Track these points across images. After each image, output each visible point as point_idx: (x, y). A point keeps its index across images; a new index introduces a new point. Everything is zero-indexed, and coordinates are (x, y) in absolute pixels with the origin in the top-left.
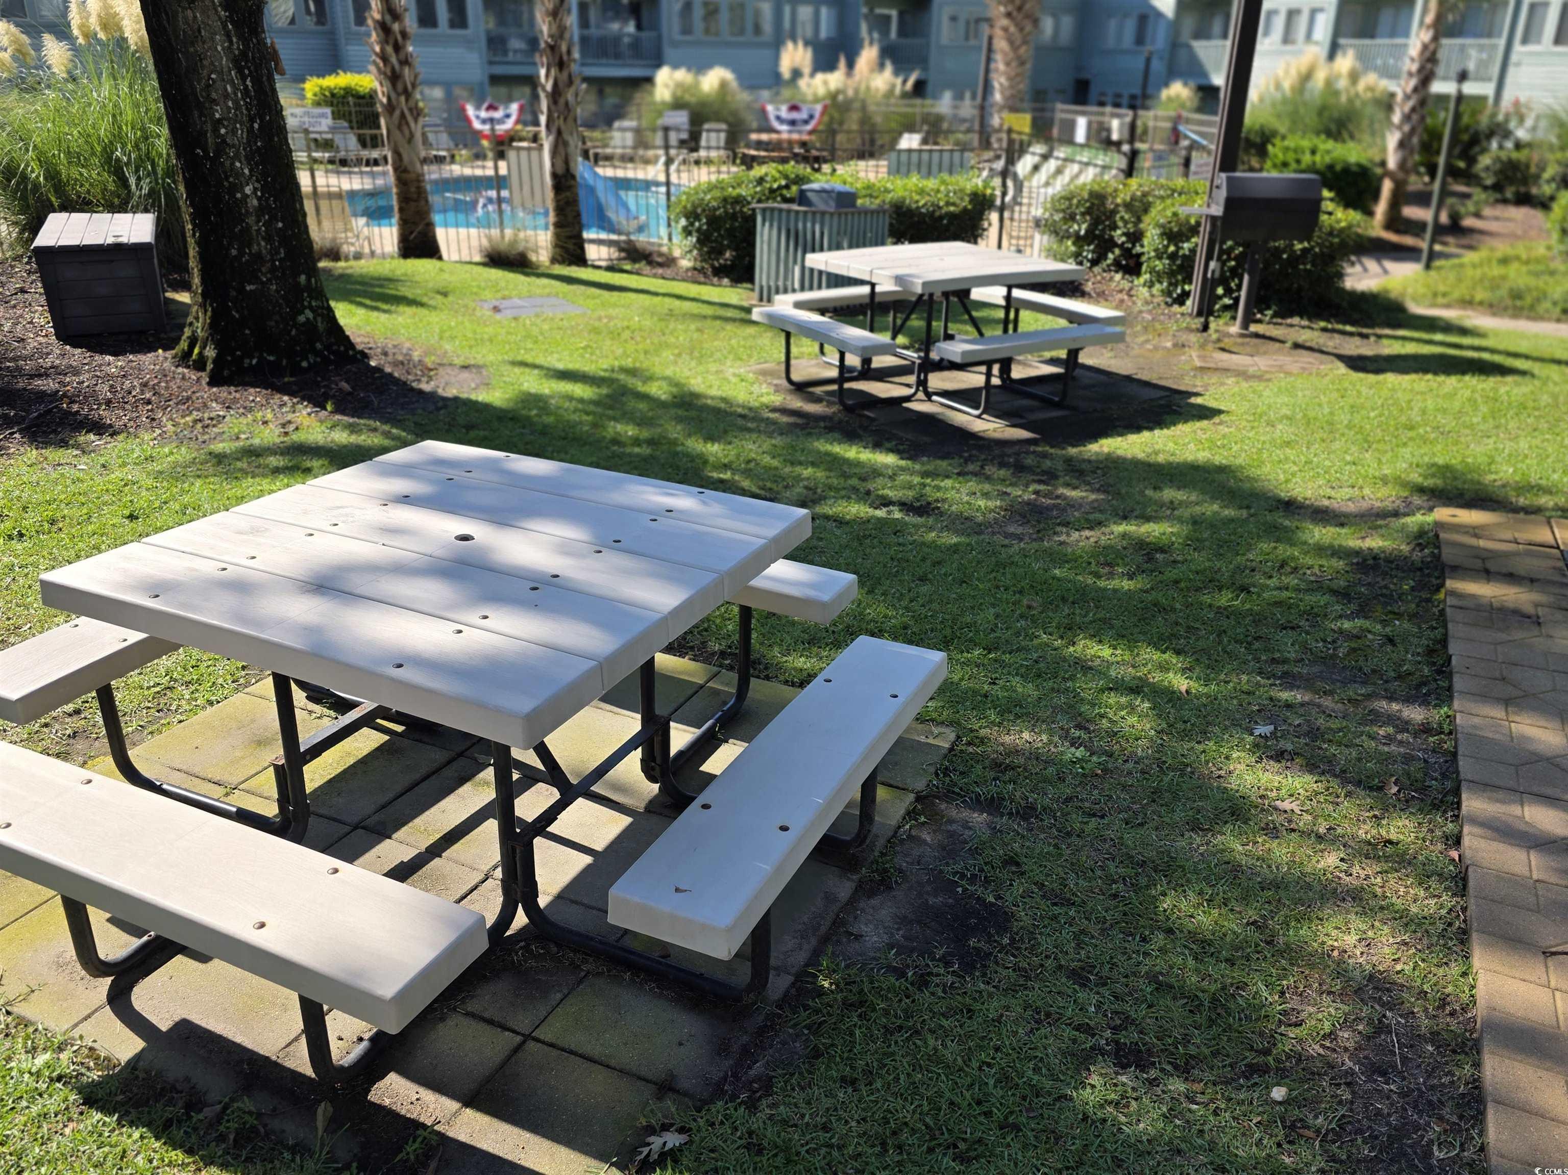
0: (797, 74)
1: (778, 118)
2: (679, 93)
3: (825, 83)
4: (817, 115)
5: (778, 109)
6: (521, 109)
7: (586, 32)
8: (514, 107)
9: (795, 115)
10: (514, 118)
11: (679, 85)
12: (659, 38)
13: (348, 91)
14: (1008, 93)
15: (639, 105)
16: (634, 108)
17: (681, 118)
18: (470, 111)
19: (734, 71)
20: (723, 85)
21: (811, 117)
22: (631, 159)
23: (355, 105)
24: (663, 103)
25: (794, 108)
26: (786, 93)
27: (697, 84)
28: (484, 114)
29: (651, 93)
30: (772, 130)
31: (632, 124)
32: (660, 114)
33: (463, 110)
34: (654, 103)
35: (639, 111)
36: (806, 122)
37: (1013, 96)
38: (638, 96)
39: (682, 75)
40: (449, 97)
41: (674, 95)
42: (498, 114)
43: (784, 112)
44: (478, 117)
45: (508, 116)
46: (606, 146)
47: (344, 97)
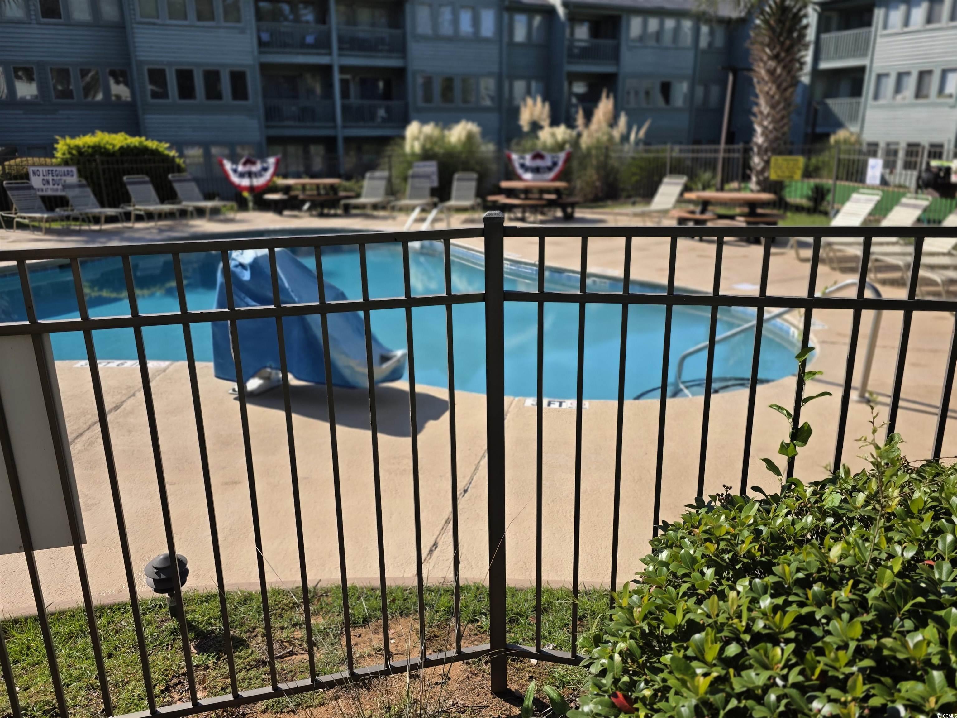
0: (536, 126)
1: (523, 166)
2: (428, 146)
3: (553, 135)
4: (561, 163)
5: (522, 158)
6: (277, 164)
7: (347, 102)
8: (272, 161)
9: (539, 163)
10: (271, 171)
11: (428, 138)
12: (406, 106)
13: (97, 149)
14: (771, 136)
15: (390, 157)
16: (386, 160)
17: (431, 168)
18: (228, 166)
19: (480, 124)
20: (470, 136)
21: (555, 164)
22: (384, 208)
23: (102, 163)
24: (413, 154)
25: (538, 156)
26: (528, 144)
27: (443, 137)
28: (240, 168)
29: (402, 146)
30: (520, 179)
31: (386, 174)
32: (410, 165)
33: (222, 165)
34: (404, 155)
35: (390, 162)
36: (550, 169)
37: (776, 139)
38: (389, 150)
39: (429, 129)
40: (207, 155)
41: (423, 148)
42: (256, 168)
43: (528, 160)
44: (235, 171)
45: (265, 169)
46: (358, 196)
47: (92, 155)
